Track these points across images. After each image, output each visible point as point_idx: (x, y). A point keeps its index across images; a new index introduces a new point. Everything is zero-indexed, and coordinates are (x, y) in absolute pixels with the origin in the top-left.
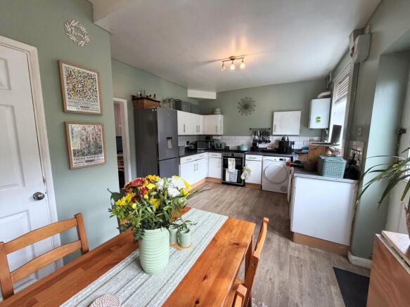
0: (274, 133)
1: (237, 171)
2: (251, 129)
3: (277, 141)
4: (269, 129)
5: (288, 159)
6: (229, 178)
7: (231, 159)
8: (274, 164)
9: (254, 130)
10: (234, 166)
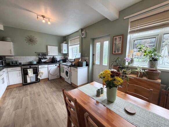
0: (48, 55)
1: (35, 75)
2: (36, 53)
3: (50, 58)
4: (46, 53)
5: (58, 65)
6: (30, 80)
7: (30, 69)
8: (53, 67)
9: (38, 53)
10: (32, 73)
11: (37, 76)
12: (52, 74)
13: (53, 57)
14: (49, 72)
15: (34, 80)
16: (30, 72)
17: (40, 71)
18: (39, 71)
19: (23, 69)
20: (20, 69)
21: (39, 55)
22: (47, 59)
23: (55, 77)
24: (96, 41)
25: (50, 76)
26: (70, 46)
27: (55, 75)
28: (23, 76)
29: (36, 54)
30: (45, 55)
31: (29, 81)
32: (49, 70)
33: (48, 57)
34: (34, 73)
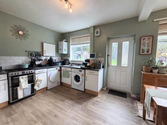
1: (30, 84)
2: (26, 51)
3: (45, 60)
4: (40, 52)
5: (59, 68)
6: (22, 95)
7: (23, 76)
8: (53, 71)
9: (30, 52)
10: (27, 82)
11: (33, 86)
12: (52, 81)
13: (51, 58)
14: (48, 79)
15: (28, 93)
16: (24, 81)
17: (37, 79)
18: (35, 79)
19: (12, 77)
20: (6, 78)
21: (31, 55)
22: (42, 60)
23: (55, 85)
24: (111, 41)
25: (49, 83)
26: (71, 45)
27: (55, 82)
28: (11, 88)
29: (27, 54)
30: (40, 55)
31: (20, 96)
32: (48, 76)
33: (43, 58)
34: (29, 83)
